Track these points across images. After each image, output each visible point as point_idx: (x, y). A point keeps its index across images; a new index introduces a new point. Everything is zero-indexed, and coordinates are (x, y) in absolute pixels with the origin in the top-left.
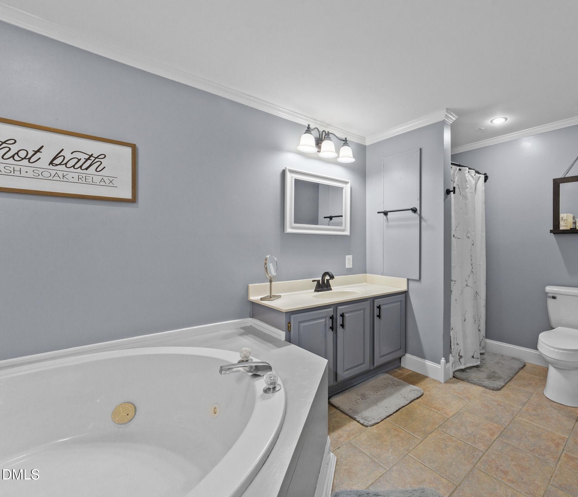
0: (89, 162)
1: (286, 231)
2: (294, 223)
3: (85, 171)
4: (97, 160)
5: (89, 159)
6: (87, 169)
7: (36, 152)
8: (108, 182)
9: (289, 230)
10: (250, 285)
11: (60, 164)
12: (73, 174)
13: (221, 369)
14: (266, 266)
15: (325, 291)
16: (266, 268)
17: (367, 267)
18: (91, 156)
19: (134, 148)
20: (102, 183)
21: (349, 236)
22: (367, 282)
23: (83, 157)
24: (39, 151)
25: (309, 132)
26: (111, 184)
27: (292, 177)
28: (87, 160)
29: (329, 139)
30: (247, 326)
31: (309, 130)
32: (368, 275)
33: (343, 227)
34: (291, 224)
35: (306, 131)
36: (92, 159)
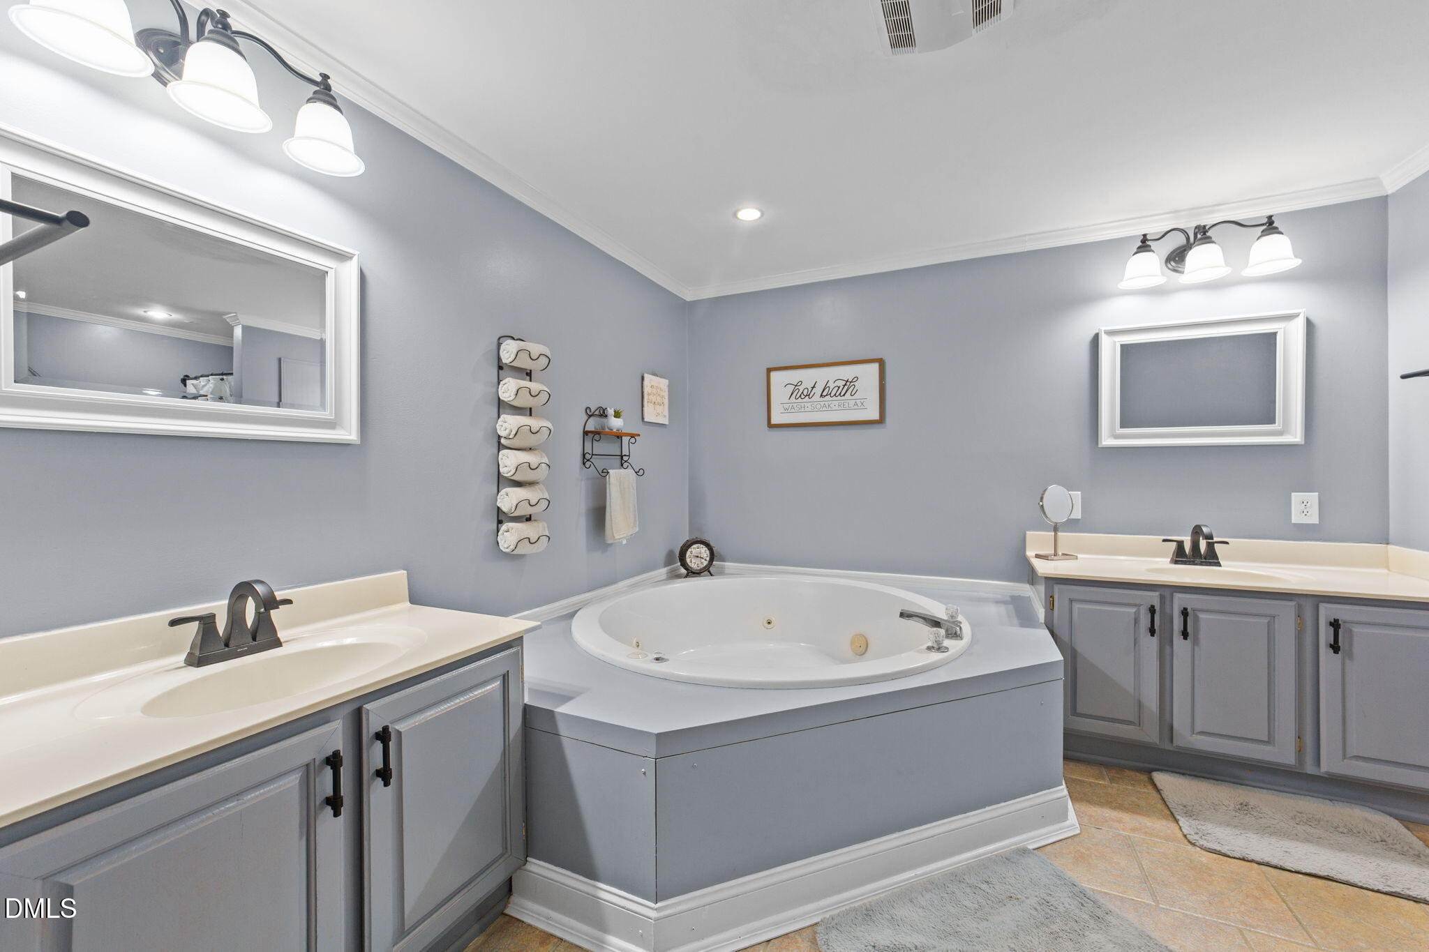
0: (846, 387)
1: (1101, 442)
2: (1121, 428)
3: (843, 398)
4: (852, 384)
5: (846, 385)
6: (844, 395)
7: (813, 388)
8: (859, 404)
9: (1106, 441)
10: (1027, 532)
11: (827, 395)
12: (834, 402)
13: (902, 615)
14: (1041, 503)
15: (1196, 564)
16: (1042, 506)
17: (1392, 526)
18: (847, 381)
19: (881, 362)
20: (856, 407)
21: (1301, 445)
22: (1389, 570)
23: (841, 383)
24: (814, 387)
25: (1148, 248)
26: (862, 407)
27: (1115, 342)
28: (844, 386)
29: (1208, 240)
30: (1022, 595)
31: (1144, 245)
32: (1392, 548)
33: (1277, 424)
34: (1112, 428)
35: (1139, 248)
36: (848, 383)
